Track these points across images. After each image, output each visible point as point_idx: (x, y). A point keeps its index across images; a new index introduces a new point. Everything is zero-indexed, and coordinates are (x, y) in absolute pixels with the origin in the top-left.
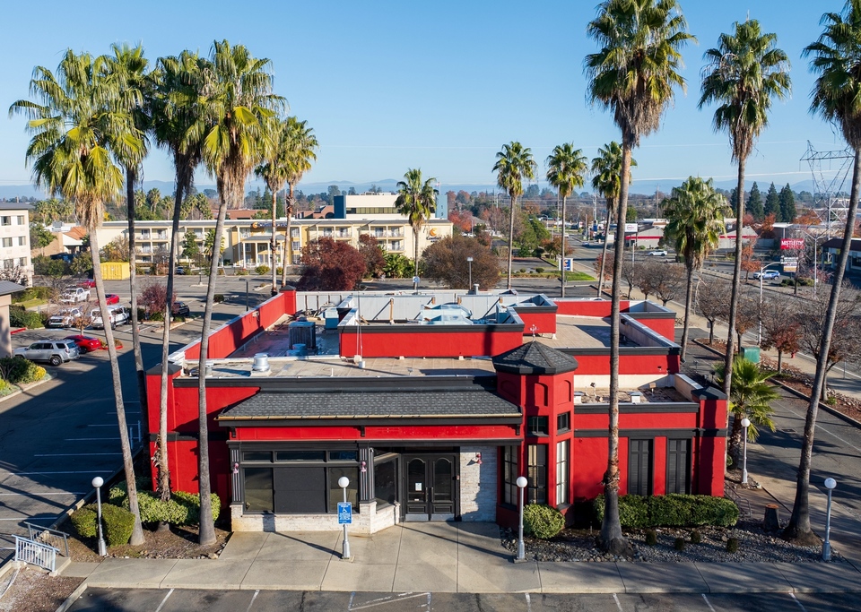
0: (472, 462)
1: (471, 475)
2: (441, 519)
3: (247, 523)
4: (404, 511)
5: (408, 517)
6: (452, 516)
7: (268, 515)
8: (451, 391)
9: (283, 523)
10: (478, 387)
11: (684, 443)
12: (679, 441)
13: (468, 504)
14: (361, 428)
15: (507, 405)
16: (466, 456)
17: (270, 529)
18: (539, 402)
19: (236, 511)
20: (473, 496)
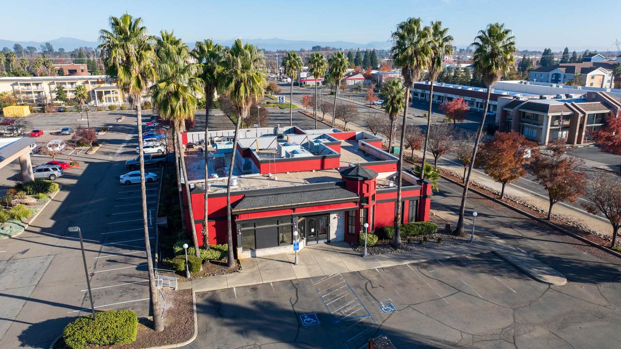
0: (335, 218)
1: (334, 223)
2: (322, 243)
3: (243, 254)
4: (307, 241)
5: (309, 243)
6: (326, 241)
7: (253, 251)
8: (327, 189)
9: (260, 253)
10: (338, 187)
11: (415, 202)
12: (413, 201)
13: (333, 236)
14: (294, 209)
15: (352, 193)
16: (332, 216)
17: (254, 256)
18: (364, 191)
19: (240, 250)
20: (334, 232)
